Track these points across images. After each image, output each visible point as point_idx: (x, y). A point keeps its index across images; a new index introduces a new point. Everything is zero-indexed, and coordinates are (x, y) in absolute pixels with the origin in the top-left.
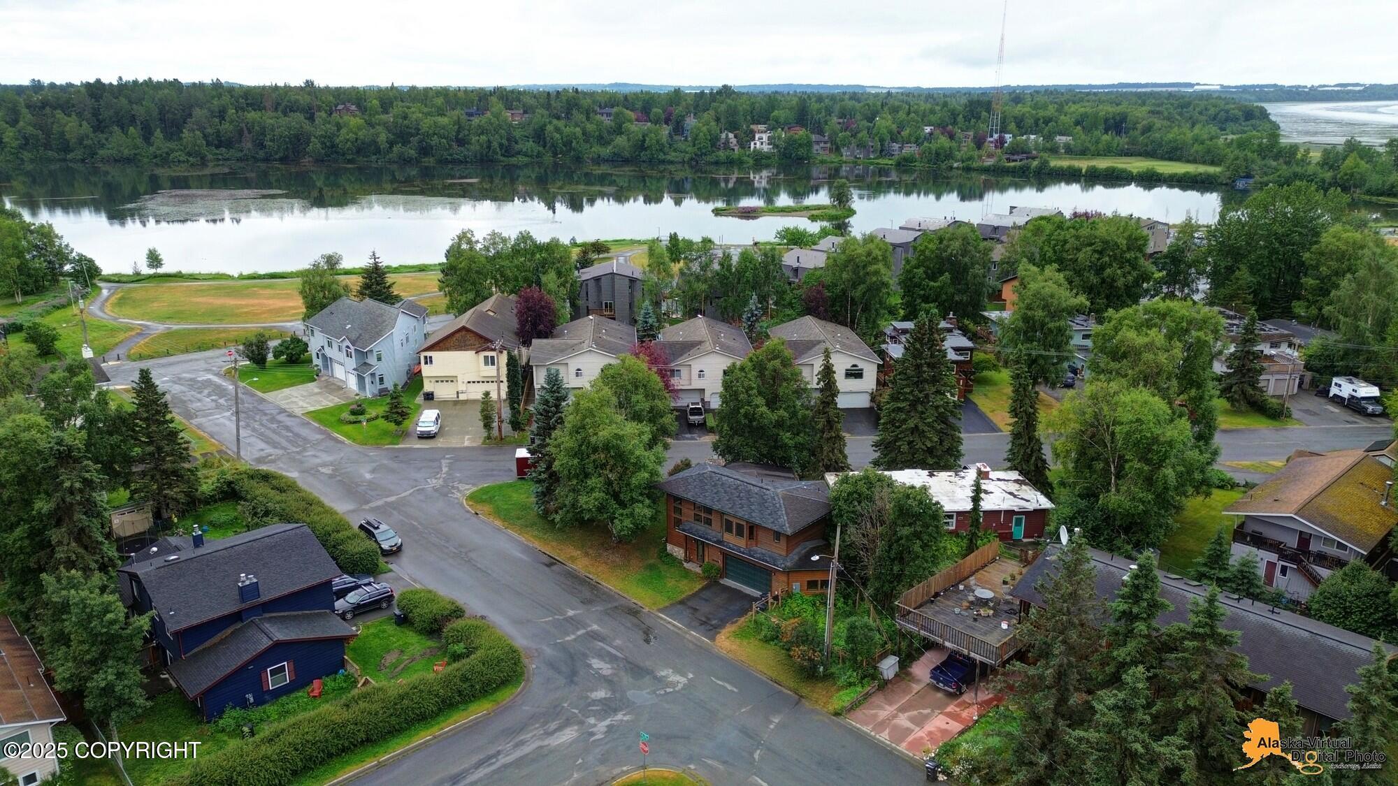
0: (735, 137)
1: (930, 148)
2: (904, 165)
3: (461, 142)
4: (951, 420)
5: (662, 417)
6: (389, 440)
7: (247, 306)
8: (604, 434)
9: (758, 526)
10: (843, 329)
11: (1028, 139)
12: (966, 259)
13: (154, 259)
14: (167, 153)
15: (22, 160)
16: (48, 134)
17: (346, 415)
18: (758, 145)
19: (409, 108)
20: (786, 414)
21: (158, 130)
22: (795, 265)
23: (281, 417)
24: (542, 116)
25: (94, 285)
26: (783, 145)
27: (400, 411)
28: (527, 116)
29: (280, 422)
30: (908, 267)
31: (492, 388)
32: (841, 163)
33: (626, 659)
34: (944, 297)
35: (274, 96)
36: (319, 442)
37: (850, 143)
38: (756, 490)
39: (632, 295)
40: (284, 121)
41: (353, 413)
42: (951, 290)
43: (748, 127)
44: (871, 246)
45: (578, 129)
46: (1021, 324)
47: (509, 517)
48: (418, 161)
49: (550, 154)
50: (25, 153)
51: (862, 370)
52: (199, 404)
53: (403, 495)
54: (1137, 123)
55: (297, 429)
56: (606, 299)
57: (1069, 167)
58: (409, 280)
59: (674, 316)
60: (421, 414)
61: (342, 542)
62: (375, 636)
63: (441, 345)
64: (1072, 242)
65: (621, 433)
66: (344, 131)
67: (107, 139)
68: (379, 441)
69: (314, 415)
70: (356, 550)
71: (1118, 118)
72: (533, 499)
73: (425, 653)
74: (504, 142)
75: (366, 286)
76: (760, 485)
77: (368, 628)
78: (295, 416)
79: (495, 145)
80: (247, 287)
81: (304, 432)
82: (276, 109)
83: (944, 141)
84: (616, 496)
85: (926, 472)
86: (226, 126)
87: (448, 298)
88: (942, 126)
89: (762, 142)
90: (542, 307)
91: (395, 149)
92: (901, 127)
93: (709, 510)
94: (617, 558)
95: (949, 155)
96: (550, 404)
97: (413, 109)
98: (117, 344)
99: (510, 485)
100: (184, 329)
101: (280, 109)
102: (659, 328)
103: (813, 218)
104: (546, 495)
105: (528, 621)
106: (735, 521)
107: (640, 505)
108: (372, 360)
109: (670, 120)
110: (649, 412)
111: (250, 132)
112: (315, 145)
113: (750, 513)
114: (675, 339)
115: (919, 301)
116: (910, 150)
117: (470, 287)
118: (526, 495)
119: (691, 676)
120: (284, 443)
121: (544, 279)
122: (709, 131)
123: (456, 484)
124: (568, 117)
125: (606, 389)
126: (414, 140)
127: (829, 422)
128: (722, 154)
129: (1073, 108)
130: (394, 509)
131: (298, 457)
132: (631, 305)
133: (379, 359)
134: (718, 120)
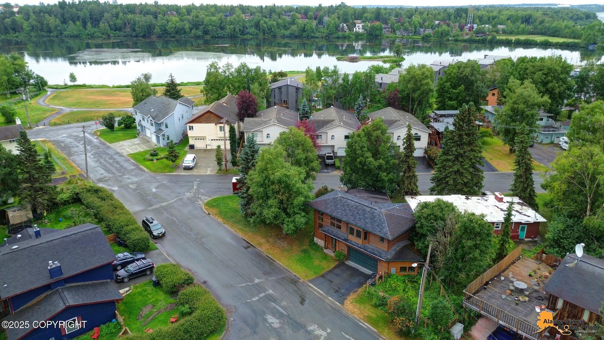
0: (347, 26)
1: (438, 31)
2: (426, 39)
3: (222, 28)
4: (478, 166)
5: (312, 162)
6: (168, 170)
7: (112, 100)
8: (278, 174)
9: (370, 233)
10: (408, 114)
11: (485, 26)
12: (473, 78)
13: (73, 78)
14: (93, 33)
15: (31, 36)
16: (42, 24)
17: (148, 156)
18: (357, 30)
19: (199, 12)
20: (383, 162)
21: (89, 23)
22: (380, 81)
23: (116, 157)
24: (259, 16)
25: (44, 90)
26: (369, 29)
27: (174, 154)
28: (252, 16)
29: (115, 159)
30: (441, 82)
31: (221, 144)
32: (396, 38)
33: (288, 316)
34: (460, 98)
35: (140, 7)
36: (132, 170)
37: (400, 28)
38: (368, 209)
39: (297, 97)
40: (144, 19)
41: (152, 155)
42: (465, 94)
43: (353, 21)
44: (425, 70)
45: (275, 22)
46: (510, 112)
47: (227, 216)
48: (203, 37)
49: (262, 34)
50: (32, 33)
51: (420, 136)
52: (76, 149)
53: (171, 202)
54: (537, 19)
55: (122, 163)
56: (284, 98)
57: (506, 39)
58: (191, 89)
59: (318, 107)
60: (186, 156)
61: (129, 232)
62: (140, 293)
63: (198, 120)
64: (531, 69)
65: (289, 173)
66: (170, 23)
67: (67, 27)
68: (163, 171)
69: (132, 155)
70: (136, 238)
71: (527, 17)
72: (240, 207)
73: (167, 308)
74: (241, 28)
75: (168, 91)
76: (371, 206)
77: (136, 288)
78: (123, 156)
79: (237, 29)
80: (114, 91)
81: (126, 165)
82: (141, 14)
83: (445, 27)
84: (285, 210)
85: (464, 197)
86: (119, 21)
87: (205, 97)
88: (443, 20)
89: (359, 28)
90: (250, 101)
91: (192, 31)
92: (424, 21)
93: (340, 221)
94: (285, 244)
95: (447, 34)
96: (249, 155)
97: (201, 13)
98: (45, 118)
99: (229, 197)
100: (79, 111)
101: (143, 13)
102: (310, 113)
103: (385, 62)
104: (247, 205)
105: (231, 286)
106: (355, 228)
107: (299, 216)
108: (163, 127)
109: (317, 18)
110: (304, 159)
111: (129, 24)
112: (157, 30)
113: (365, 224)
114: (319, 118)
115: (447, 100)
116: (429, 31)
117: (216, 91)
118: (236, 203)
119: (329, 331)
120: (114, 171)
121: (252, 87)
122: (335, 23)
123: (200, 196)
124: (270, 17)
125: (280, 147)
126: (201, 27)
127: (409, 167)
128: (340, 34)
129: (506, 12)
130: (165, 210)
131: (120, 178)
132: (296, 101)
133: (167, 127)
134: (339, 18)
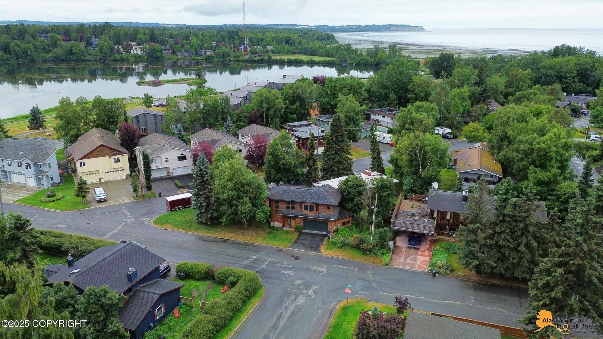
0: (122, 48)
1: (219, 52)
9: (320, 204)
11: (257, 47)
17: (43, 199)
18: (135, 52)
32: (178, 59)
33: (295, 267)
37: (181, 50)
39: (156, 123)
41: (48, 196)
42: (300, 109)
43: (128, 43)
45: (30, 45)
47: (184, 227)
49: (14, 58)
53: (119, 228)
54: (295, 41)
56: (142, 126)
57: (280, 59)
60: (94, 190)
68: (77, 208)
69: (21, 201)
71: (288, 39)
78: (10, 204)
83: (223, 48)
88: (219, 42)
89: (137, 50)
90: (134, 131)
92: (202, 42)
93: (293, 203)
94: (252, 233)
95: (228, 55)
106: (309, 205)
108: (45, 168)
113: (315, 200)
114: (203, 139)
118: (182, 217)
119: (325, 267)
122: (108, 45)
123: (141, 219)
128: (117, 56)
132: (155, 128)
133: (50, 167)
134: (111, 39)
